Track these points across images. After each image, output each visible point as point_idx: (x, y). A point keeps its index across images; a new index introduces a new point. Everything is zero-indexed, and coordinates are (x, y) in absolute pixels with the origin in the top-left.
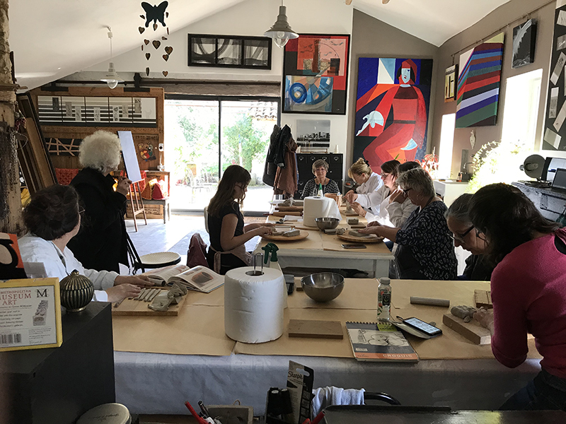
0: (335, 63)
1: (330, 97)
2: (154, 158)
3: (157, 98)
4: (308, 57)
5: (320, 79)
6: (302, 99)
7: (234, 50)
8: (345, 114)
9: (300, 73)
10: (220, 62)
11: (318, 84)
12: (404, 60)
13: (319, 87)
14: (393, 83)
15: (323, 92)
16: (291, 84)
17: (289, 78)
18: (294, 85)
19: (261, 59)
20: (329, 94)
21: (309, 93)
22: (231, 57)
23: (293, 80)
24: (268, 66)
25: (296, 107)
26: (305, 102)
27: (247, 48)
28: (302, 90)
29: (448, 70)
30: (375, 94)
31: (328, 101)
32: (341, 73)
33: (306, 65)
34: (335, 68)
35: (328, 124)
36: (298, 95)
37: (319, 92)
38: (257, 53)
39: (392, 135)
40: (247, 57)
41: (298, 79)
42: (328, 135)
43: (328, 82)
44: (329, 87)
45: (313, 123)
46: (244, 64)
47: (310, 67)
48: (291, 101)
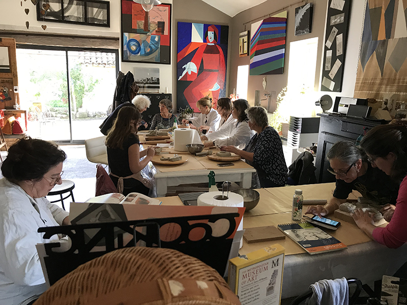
0: (161, 25)
1: (158, 51)
2: (10, 99)
3: (9, 47)
4: (140, 19)
5: (150, 37)
6: (137, 52)
7: (77, 10)
8: (170, 64)
9: (135, 32)
10: (66, 19)
11: (149, 41)
12: (209, 25)
13: (150, 43)
14: (202, 42)
15: (153, 46)
16: (128, 40)
17: (126, 34)
18: (130, 41)
19: (101, 19)
20: (157, 48)
21: (142, 46)
22: (76, 15)
23: (129, 37)
24: (107, 25)
25: (132, 57)
26: (139, 54)
27: (89, 9)
28: (137, 44)
29: (241, 34)
30: (190, 49)
31: (157, 53)
32: (166, 33)
33: (139, 25)
34: (161, 28)
35: (157, 71)
36: (134, 48)
37: (150, 47)
38: (98, 13)
39: (203, 80)
40: (89, 16)
41: (133, 36)
42: (158, 79)
43: (156, 39)
44: (157, 43)
45: (146, 70)
46: (87, 21)
47: (142, 27)
48: (128, 53)
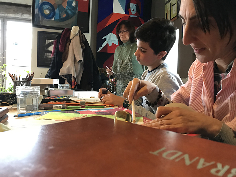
1: (76, 17)
5: (67, 1)
6: (51, 16)
8: (88, 32)
11: (65, 5)
13: (65, 8)
15: (69, 12)
16: (40, 2)
18: (43, 4)
20: (74, 14)
21: (57, 11)
25: (45, 22)
26: (53, 19)
28: (51, 8)
30: (111, 21)
36: (47, 12)
37: (66, 12)
43: (74, 4)
44: (74, 8)
48: (40, 17)
